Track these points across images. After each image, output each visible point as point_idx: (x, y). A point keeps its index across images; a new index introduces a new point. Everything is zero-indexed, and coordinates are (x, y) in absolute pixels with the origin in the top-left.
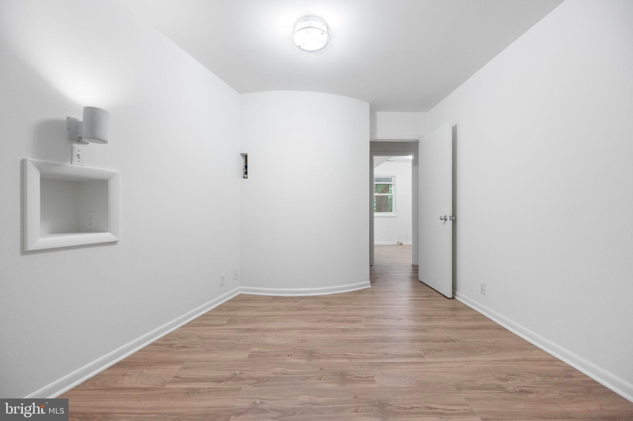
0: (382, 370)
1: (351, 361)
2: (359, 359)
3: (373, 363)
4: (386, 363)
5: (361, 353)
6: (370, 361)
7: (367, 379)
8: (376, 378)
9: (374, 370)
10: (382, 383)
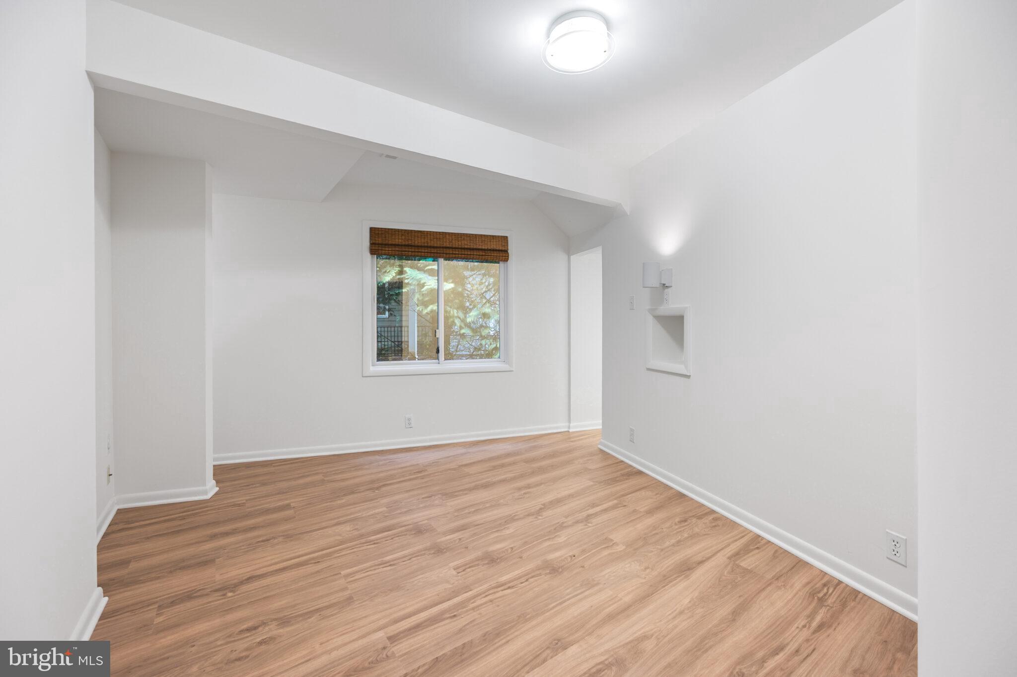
0: (451, 586)
1: (497, 581)
2: (489, 590)
3: (466, 592)
4: (449, 600)
5: (491, 601)
6: (470, 593)
7: (464, 568)
8: (454, 573)
9: (460, 582)
10: (445, 571)
